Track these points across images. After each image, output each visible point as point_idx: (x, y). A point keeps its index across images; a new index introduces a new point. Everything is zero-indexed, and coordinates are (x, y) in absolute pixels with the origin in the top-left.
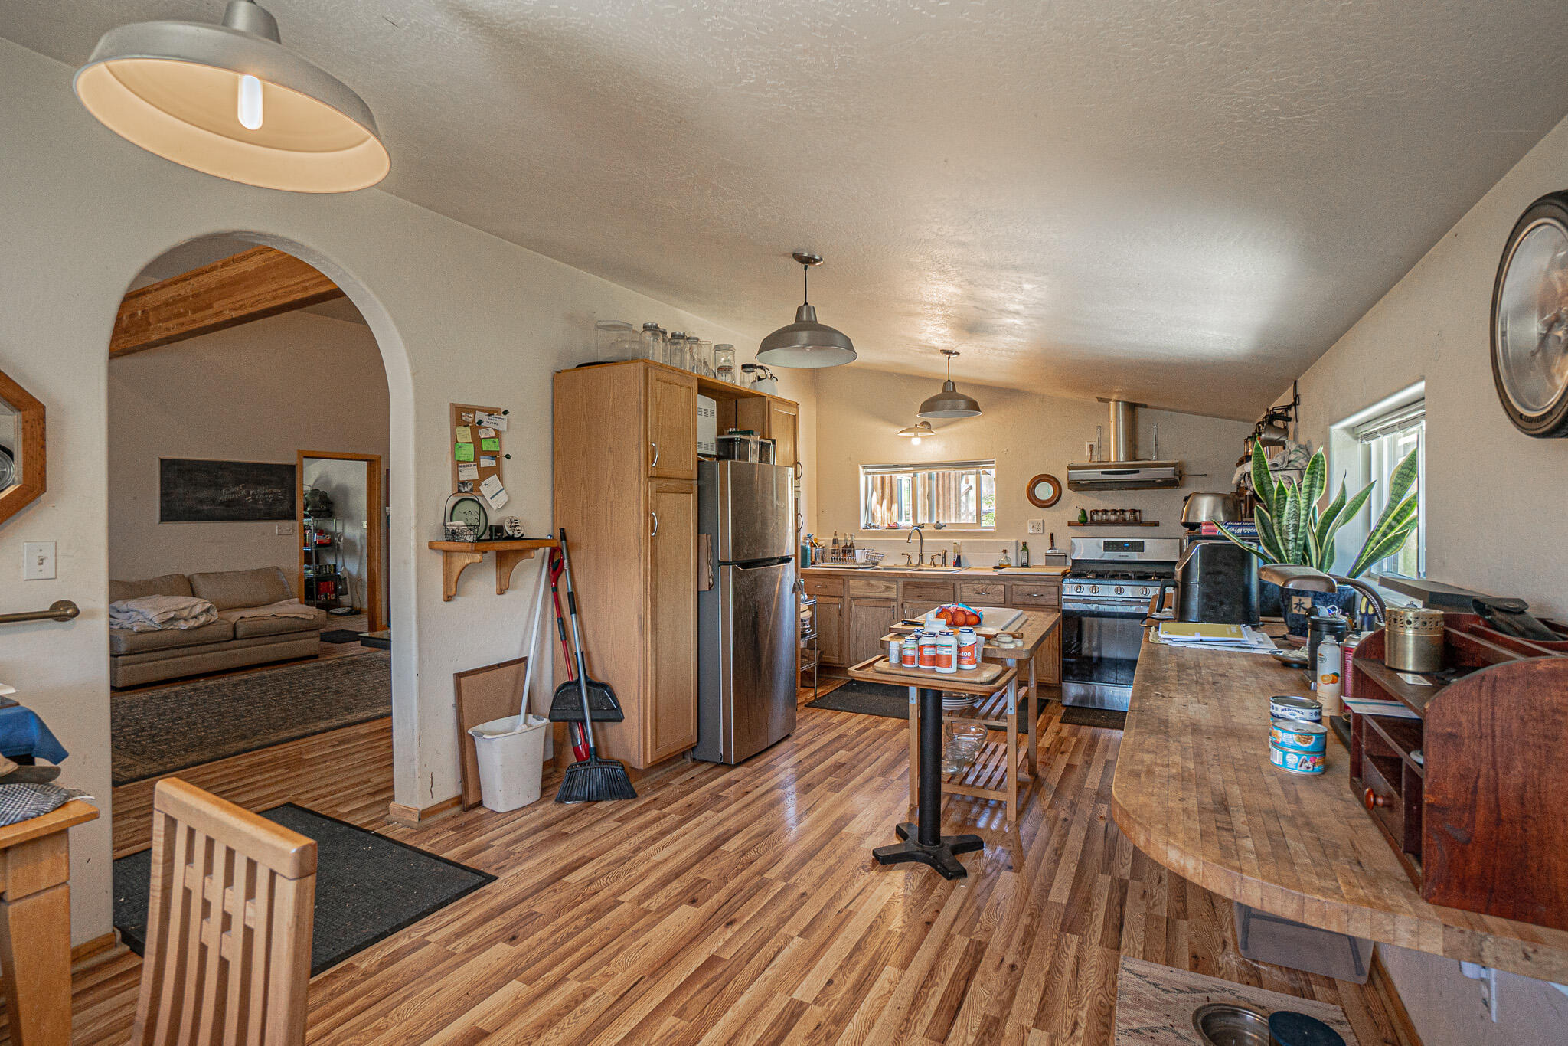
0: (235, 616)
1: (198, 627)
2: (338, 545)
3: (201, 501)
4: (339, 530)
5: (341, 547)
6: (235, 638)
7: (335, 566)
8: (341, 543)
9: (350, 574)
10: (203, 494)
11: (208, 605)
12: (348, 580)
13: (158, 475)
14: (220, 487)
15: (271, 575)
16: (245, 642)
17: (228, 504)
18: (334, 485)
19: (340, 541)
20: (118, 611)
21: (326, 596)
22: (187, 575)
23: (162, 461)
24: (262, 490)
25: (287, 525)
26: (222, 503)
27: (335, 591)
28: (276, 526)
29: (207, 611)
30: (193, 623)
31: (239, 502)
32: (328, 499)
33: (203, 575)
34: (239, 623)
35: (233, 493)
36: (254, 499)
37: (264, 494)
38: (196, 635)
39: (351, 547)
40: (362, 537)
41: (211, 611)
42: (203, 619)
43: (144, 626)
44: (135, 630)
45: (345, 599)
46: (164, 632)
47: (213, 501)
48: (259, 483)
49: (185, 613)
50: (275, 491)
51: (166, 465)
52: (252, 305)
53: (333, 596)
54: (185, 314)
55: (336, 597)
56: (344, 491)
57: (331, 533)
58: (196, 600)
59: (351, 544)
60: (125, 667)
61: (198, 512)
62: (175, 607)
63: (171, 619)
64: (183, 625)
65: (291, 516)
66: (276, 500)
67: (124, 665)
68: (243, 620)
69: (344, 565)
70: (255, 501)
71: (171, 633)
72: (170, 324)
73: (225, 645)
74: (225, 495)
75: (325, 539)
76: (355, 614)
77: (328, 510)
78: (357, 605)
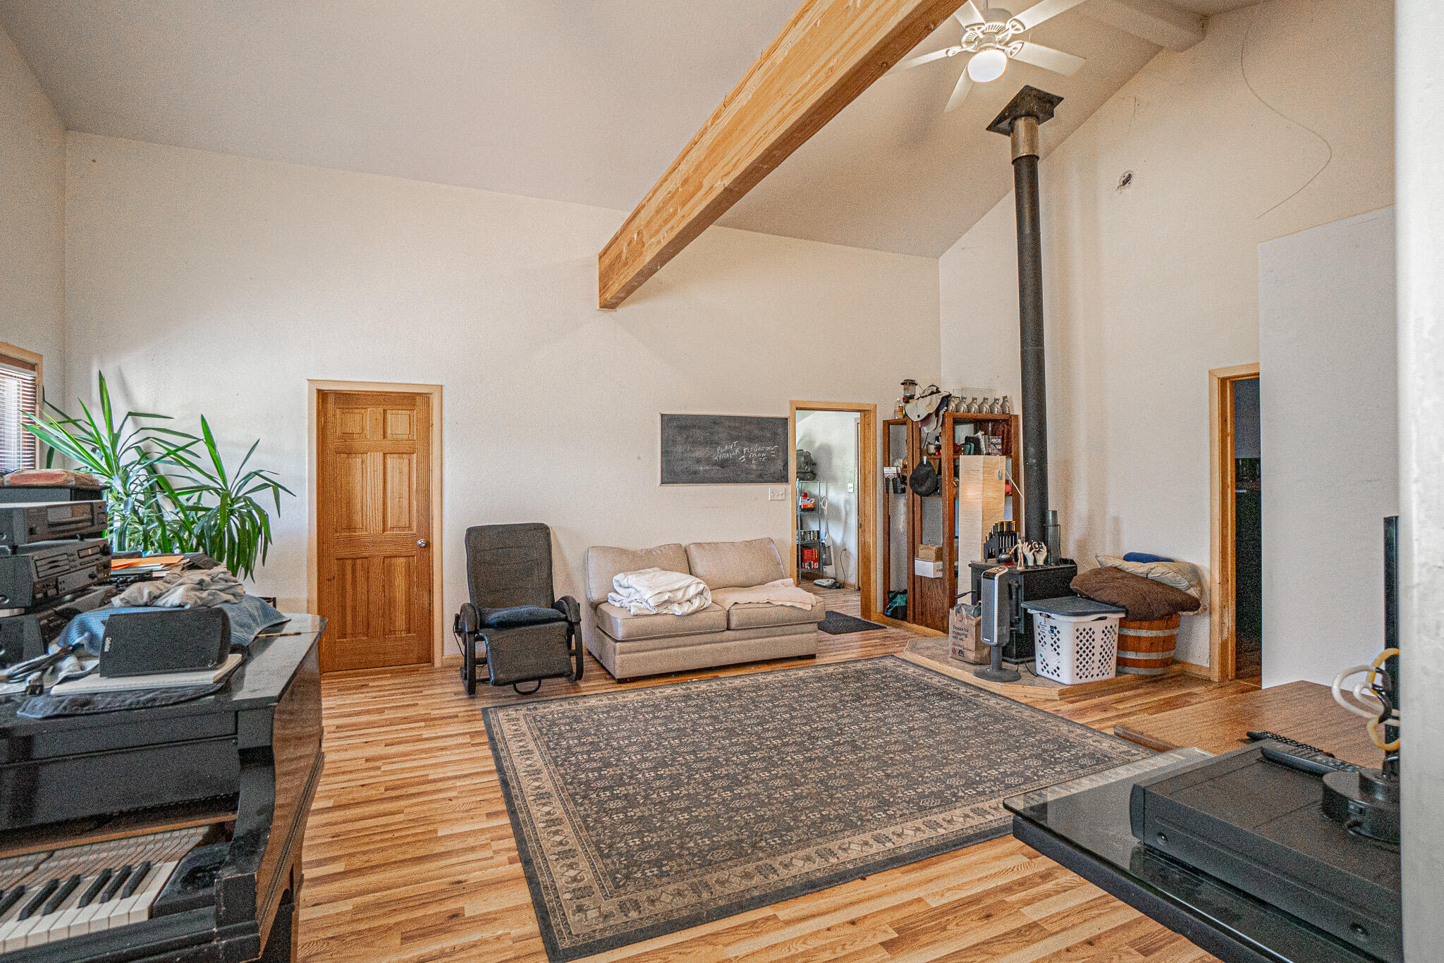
0: (729, 598)
1: (693, 613)
2: (822, 510)
3: (698, 461)
4: (823, 493)
5: (826, 513)
6: (728, 629)
7: (818, 532)
8: (825, 508)
9: (834, 543)
10: (700, 453)
11: (701, 587)
12: (832, 549)
13: (659, 431)
14: (713, 444)
15: (762, 547)
16: (738, 634)
17: (723, 464)
18: (817, 445)
19: (824, 504)
20: (621, 586)
21: (810, 565)
22: (684, 544)
23: (662, 415)
24: (756, 448)
25: (780, 487)
26: (716, 464)
27: (818, 560)
28: (769, 488)
29: (701, 593)
30: (687, 608)
31: (733, 462)
32: (811, 459)
33: (698, 545)
34: (733, 611)
35: (728, 451)
36: (747, 458)
37: (757, 453)
38: (689, 623)
39: (835, 513)
40: (847, 502)
41: (705, 594)
42: (697, 603)
43: (640, 609)
44: (632, 611)
45: (829, 570)
46: (659, 617)
47: (708, 460)
48: (751, 439)
49: (680, 595)
50: (768, 448)
51: (667, 420)
52: (749, 154)
53: (816, 565)
54: (675, 213)
55: (819, 566)
56: (827, 450)
57: (815, 497)
58: (691, 579)
59: (835, 510)
60: (622, 656)
61: (695, 473)
62: (670, 588)
63: (666, 602)
64: (678, 610)
65: (783, 478)
66: (769, 459)
67: (622, 653)
68: (737, 606)
69: (827, 532)
70: (749, 460)
71: (668, 618)
72: (660, 236)
73: (718, 637)
74: (720, 454)
75: (809, 503)
76: (839, 588)
77: (812, 472)
78: (841, 578)
